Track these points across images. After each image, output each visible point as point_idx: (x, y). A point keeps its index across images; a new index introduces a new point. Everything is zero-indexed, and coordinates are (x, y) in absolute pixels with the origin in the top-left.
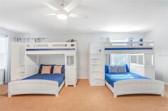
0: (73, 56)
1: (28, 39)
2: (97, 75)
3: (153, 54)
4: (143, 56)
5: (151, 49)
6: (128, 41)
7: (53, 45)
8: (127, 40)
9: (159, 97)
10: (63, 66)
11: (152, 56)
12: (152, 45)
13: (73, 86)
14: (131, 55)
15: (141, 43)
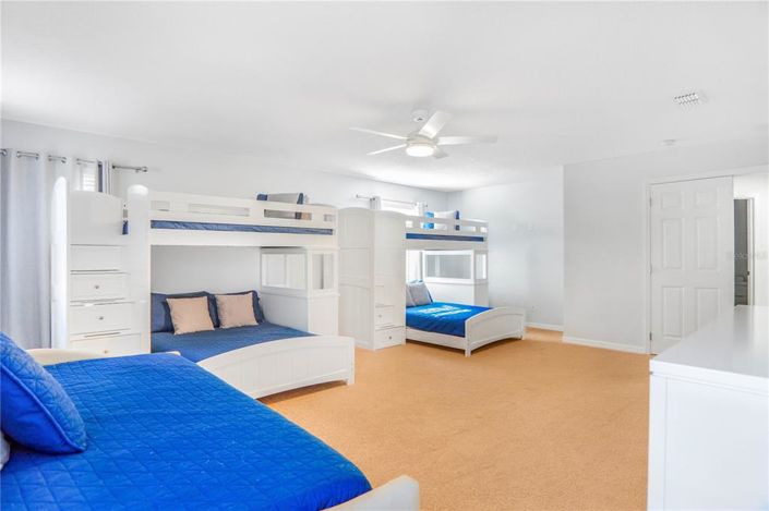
3: (486, 252)
4: (469, 256)
5: (481, 239)
6: (417, 214)
8: (415, 212)
9: (518, 342)
11: (484, 256)
12: (483, 230)
14: (425, 253)
15: (457, 222)
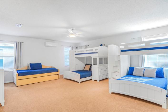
0: (97, 58)
1: (81, 47)
2: (116, 75)
7: (86, 50)
10: (91, 65)
13: (97, 81)
